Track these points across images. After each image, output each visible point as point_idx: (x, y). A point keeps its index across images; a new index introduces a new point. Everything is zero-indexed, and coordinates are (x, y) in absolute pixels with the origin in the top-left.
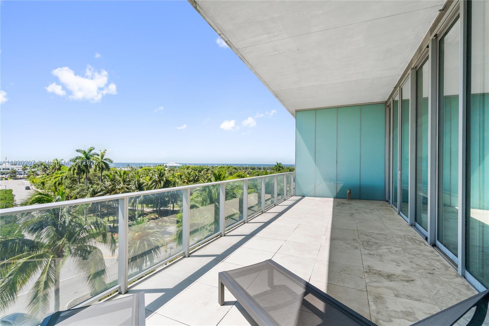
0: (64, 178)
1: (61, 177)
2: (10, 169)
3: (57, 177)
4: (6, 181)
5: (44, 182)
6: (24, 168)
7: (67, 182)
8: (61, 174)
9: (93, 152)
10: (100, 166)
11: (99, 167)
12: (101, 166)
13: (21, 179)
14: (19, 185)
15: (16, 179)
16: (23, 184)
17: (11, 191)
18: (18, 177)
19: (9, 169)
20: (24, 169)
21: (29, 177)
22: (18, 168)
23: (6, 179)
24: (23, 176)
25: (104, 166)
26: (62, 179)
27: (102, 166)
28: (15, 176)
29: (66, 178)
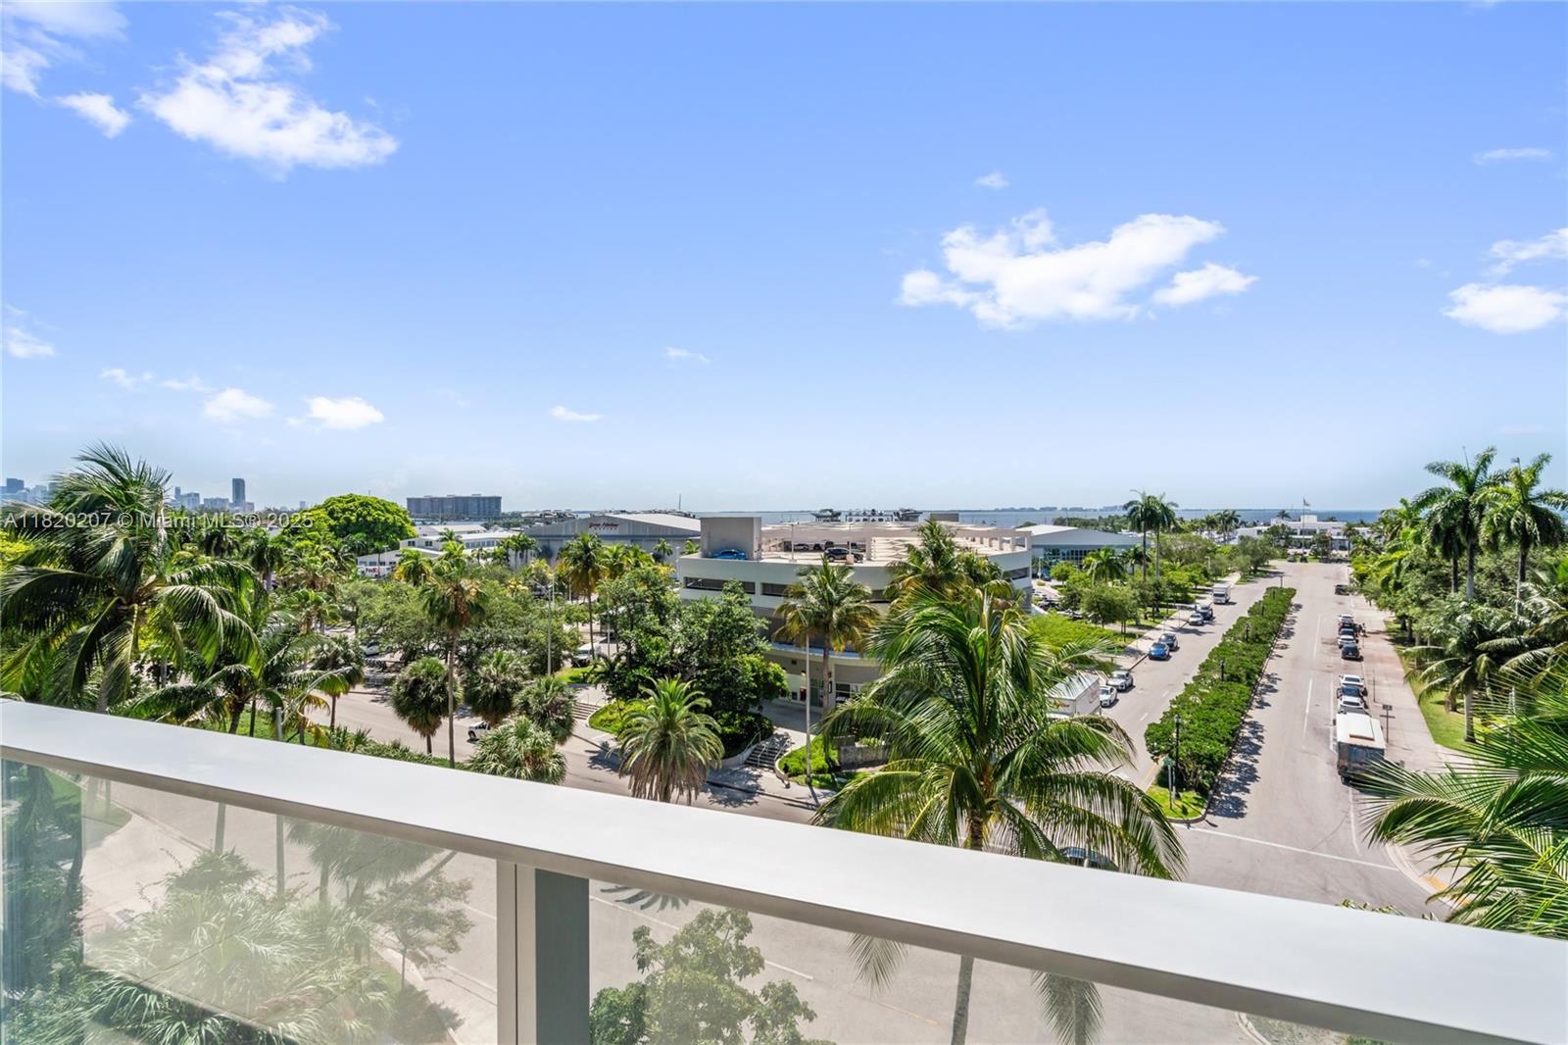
0: (1405, 565)
1: (1395, 564)
2: (1318, 532)
3: (1389, 562)
4: (1304, 564)
5: (1366, 575)
6: (1350, 529)
7: (1414, 581)
8: (1394, 550)
9: (1492, 470)
10: (1512, 527)
11: (1509, 532)
12: (1516, 525)
13: (1339, 561)
14: (1326, 578)
15: (1326, 562)
16: (1338, 575)
17: (1292, 592)
18: (1335, 555)
19: (1313, 532)
20: (1350, 531)
21: (1354, 554)
22: (1335, 531)
23: (1304, 560)
24: (1344, 554)
25: (1533, 527)
26: (1399, 569)
27: (1521, 527)
28: (1325, 553)
29: (1411, 567)
